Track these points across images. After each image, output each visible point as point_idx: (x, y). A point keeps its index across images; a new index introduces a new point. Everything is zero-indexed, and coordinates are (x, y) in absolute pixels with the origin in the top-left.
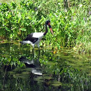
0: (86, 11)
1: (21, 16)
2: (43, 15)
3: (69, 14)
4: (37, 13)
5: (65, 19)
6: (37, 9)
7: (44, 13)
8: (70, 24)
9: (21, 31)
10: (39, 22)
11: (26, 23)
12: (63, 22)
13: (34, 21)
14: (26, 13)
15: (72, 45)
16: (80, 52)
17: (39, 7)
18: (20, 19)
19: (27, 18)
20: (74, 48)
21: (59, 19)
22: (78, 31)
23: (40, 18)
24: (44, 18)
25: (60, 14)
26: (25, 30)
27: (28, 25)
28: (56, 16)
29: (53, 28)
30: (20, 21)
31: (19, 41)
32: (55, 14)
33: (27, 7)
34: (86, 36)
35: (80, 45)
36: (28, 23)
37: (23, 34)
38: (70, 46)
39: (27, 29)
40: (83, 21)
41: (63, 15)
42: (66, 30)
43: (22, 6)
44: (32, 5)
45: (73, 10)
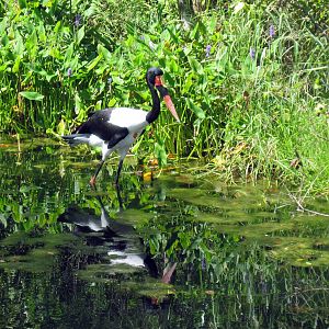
0: (258, 26)
1: (22, 47)
2: (103, 41)
3: (197, 37)
4: (81, 34)
5: (182, 54)
6: (81, 22)
7: (105, 33)
8: (201, 71)
9: (26, 101)
10: (89, 68)
11: (43, 73)
12: (176, 67)
13: (72, 64)
14: (43, 36)
15: (208, 150)
16: (237, 174)
17: (88, 13)
18: (20, 58)
19: (46, 53)
20: (219, 160)
21: (160, 55)
22: (231, 99)
23: (90, 53)
24: (109, 54)
25: (166, 37)
26: (40, 97)
27: (49, 78)
28: (151, 44)
29: (140, 89)
30: (21, 66)
31: (18, 136)
32: (147, 38)
33: (45, 14)
34: (258, 117)
35: (239, 149)
36: (50, 73)
37: (32, 110)
38: (204, 154)
39: (46, 93)
40: (247, 61)
41: (176, 40)
42: (186, 96)
43: (25, 10)
44: (63, 7)
45: (210, 24)
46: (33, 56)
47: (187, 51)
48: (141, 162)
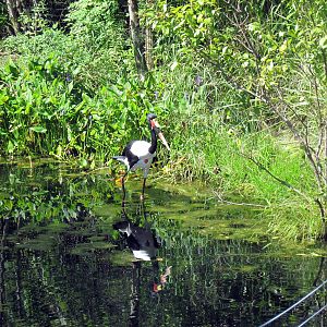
0: (189, 77)
1: (31, 97)
2: (86, 91)
3: (149, 86)
4: (71, 86)
5: (139, 97)
6: (71, 78)
7: (88, 85)
8: (152, 109)
9: (35, 133)
10: (77, 109)
11: (46, 114)
12: (135, 107)
13: (65, 107)
14: (45, 89)
15: (159, 163)
16: (179, 178)
17: (75, 72)
18: (29, 104)
19: (47, 101)
20: (166, 169)
21: (124, 99)
22: (173, 127)
23: (78, 99)
24: (90, 100)
25: (128, 87)
26: (44, 131)
27: (50, 117)
28: (118, 92)
29: (112, 122)
30: (31, 110)
31: (30, 157)
32: (115, 87)
33: (46, 74)
34: (191, 139)
35: (180, 161)
36: (50, 114)
37: (39, 140)
38: (156, 165)
39: (48, 128)
40: (183, 101)
41: (135, 89)
42: (143, 126)
43: (33, 72)
44: (59, 68)
45: (158, 76)
46: (38, 103)
47: (142, 96)
48: (113, 172)
